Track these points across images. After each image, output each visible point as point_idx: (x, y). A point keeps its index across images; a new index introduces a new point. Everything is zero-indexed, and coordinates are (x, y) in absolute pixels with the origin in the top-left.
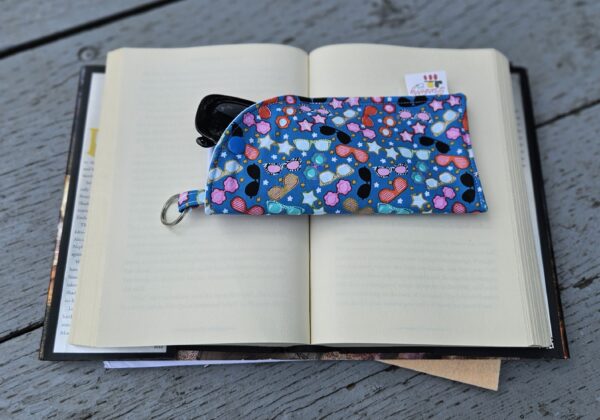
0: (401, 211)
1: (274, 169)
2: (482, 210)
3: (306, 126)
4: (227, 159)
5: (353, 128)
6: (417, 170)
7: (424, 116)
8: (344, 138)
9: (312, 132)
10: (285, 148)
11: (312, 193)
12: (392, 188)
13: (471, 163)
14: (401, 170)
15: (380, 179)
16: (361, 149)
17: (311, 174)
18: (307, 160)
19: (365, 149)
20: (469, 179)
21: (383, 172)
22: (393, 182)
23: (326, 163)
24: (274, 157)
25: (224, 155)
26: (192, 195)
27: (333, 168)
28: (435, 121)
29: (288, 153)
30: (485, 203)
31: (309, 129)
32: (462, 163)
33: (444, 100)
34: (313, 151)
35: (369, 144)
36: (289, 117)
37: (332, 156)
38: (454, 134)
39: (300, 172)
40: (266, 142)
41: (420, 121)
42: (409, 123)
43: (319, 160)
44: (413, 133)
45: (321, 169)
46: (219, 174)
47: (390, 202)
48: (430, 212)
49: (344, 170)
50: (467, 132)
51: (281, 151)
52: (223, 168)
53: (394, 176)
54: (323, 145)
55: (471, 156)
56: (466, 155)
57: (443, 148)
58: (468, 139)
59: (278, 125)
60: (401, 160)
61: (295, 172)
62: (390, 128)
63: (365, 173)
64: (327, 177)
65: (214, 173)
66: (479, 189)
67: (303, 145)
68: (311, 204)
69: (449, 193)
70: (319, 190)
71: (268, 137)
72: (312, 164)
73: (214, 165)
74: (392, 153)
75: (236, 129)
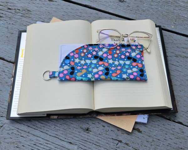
0: (119, 79)
1: (79, 68)
2: (145, 81)
4: (65, 65)
5: (105, 55)
6: (125, 68)
8: (101, 59)
10: (83, 62)
11: (90, 74)
12: (116, 73)
13: (143, 66)
14: (119, 68)
15: (112, 70)
16: (106, 62)
17: (90, 70)
18: (89, 66)
19: (108, 62)
20: (142, 72)
22: (116, 71)
23: (95, 66)
24: (79, 65)
25: (63, 64)
26: (54, 73)
27: (97, 68)
29: (84, 64)
30: (146, 78)
32: (140, 66)
33: (136, 46)
34: (91, 63)
35: (109, 60)
36: (84, 53)
37: (97, 65)
38: (138, 56)
39: (87, 69)
41: (128, 52)
42: (124, 52)
43: (93, 66)
44: (125, 56)
45: (93, 68)
46: (62, 69)
47: (115, 77)
48: (129, 79)
49: (101, 68)
50: (143, 56)
51: (81, 63)
52: (63, 68)
53: (117, 70)
55: (143, 64)
56: (142, 63)
57: (135, 60)
58: (142, 58)
59: (81, 55)
60: (120, 65)
61: (85, 69)
62: (118, 54)
63: (107, 69)
64: (95, 70)
65: (60, 69)
66: (145, 74)
67: (88, 61)
68: (90, 77)
69: (135, 74)
70: (93, 74)
71: (78, 59)
72: (91, 67)
73: (60, 67)
74: (117, 63)
75: (67, 58)
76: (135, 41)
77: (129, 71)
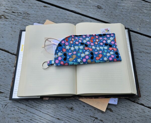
0: (102, 62)
1: (70, 54)
2: (120, 61)
3: (77, 43)
5: (88, 43)
6: (104, 52)
7: (105, 39)
8: (86, 46)
9: (79, 44)
10: (72, 48)
11: (79, 59)
12: (99, 57)
13: (117, 49)
14: (100, 52)
15: (96, 55)
17: (79, 55)
18: (78, 51)
19: (91, 48)
20: (117, 53)
21: (96, 53)
22: (99, 55)
23: (82, 52)
24: (70, 51)
25: (57, 51)
26: (51, 61)
27: (84, 53)
28: (108, 40)
29: (73, 50)
30: (121, 59)
31: (78, 43)
32: (115, 50)
33: (110, 35)
34: (79, 49)
35: (92, 47)
36: (73, 41)
37: (84, 50)
38: (113, 43)
39: (76, 54)
40: (68, 47)
41: (104, 40)
42: (102, 40)
43: (81, 51)
44: (103, 43)
45: (81, 53)
46: (57, 56)
47: (99, 60)
48: (109, 61)
49: (87, 53)
50: (116, 42)
51: (71, 49)
53: (99, 54)
54: (81, 47)
55: (117, 48)
56: (116, 48)
57: (110, 46)
58: (116, 44)
59: (70, 43)
60: (100, 50)
61: (75, 54)
62: (97, 42)
63: (92, 53)
64: (83, 55)
66: (120, 56)
67: (77, 48)
68: (80, 62)
69: (113, 56)
70: (81, 58)
72: (79, 52)
73: (55, 54)
74: (98, 48)
75: (60, 45)
76: (109, 30)
77: (108, 54)
